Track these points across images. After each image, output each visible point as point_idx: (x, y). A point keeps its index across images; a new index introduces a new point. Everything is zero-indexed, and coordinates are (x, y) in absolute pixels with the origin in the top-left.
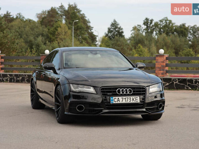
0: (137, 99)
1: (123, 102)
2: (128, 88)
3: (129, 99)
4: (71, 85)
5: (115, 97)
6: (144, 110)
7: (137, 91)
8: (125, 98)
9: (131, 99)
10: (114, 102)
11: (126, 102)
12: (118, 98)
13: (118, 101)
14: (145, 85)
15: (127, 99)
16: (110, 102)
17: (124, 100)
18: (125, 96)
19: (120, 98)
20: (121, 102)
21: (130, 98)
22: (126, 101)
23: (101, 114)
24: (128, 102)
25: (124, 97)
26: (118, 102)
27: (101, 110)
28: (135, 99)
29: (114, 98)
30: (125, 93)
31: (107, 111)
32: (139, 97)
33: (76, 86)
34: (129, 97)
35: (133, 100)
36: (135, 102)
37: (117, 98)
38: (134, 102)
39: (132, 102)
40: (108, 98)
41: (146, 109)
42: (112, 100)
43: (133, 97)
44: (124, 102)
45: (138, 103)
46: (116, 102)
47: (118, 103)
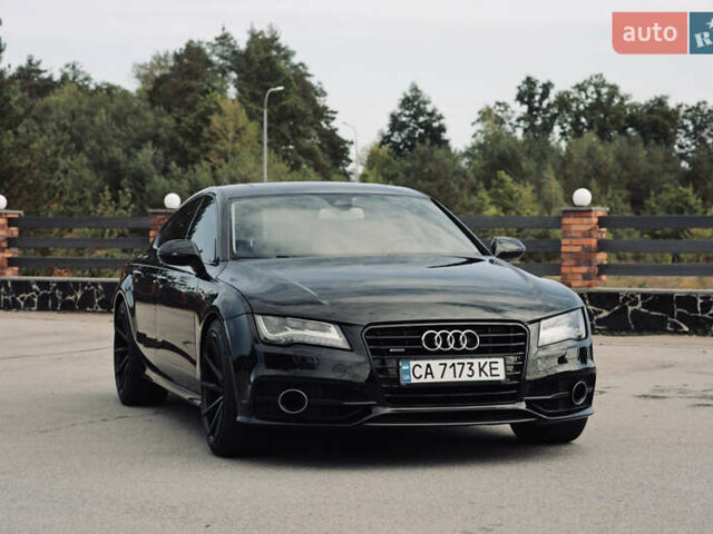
0: (495, 369)
1: (445, 379)
2: (463, 328)
3: (467, 366)
4: (259, 319)
5: (415, 359)
6: (522, 406)
7: (495, 340)
8: (453, 365)
9: (476, 368)
10: (414, 380)
11: (457, 379)
12: (428, 366)
13: (427, 373)
14: (525, 316)
15: (458, 368)
16: (397, 380)
17: (449, 371)
18: (453, 358)
19: (435, 364)
20: (437, 379)
21: (472, 364)
22: (458, 375)
23: (370, 421)
24: (464, 378)
25: (449, 362)
26: (429, 379)
27: (368, 409)
28: (487, 369)
29: (413, 363)
30: (452, 346)
31: (388, 410)
32: (501, 361)
33: (275, 320)
34: (465, 361)
35: (481, 370)
36: (490, 378)
37: (424, 363)
38: (484, 378)
39: (476, 378)
40: (391, 363)
41: (527, 402)
42: (407, 372)
43: (483, 361)
44: (449, 377)
45: (500, 381)
46: (422, 380)
47: (426, 381)
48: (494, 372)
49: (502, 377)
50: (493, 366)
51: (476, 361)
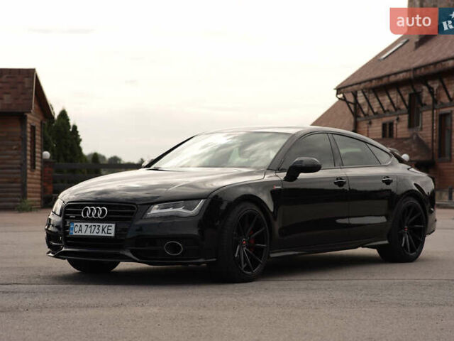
0: (109, 230)
1: (86, 234)
2: (101, 206)
3: (97, 227)
5: (76, 222)
8: (91, 226)
9: (101, 229)
10: (74, 234)
11: (92, 234)
12: (81, 226)
13: (80, 230)
15: (93, 228)
16: (68, 233)
17: (89, 229)
18: (92, 222)
19: (83, 225)
20: (83, 234)
21: (99, 226)
22: (92, 232)
24: (95, 234)
25: (90, 224)
26: (80, 234)
28: (106, 230)
29: (75, 224)
30: (93, 216)
32: (113, 225)
34: (97, 224)
35: (103, 230)
36: (106, 235)
37: (79, 224)
38: (104, 234)
39: (100, 234)
42: (72, 229)
43: (105, 225)
44: (88, 233)
45: (111, 237)
46: (77, 234)
48: (109, 232)
49: (113, 235)
50: (110, 228)
51: (101, 225)
